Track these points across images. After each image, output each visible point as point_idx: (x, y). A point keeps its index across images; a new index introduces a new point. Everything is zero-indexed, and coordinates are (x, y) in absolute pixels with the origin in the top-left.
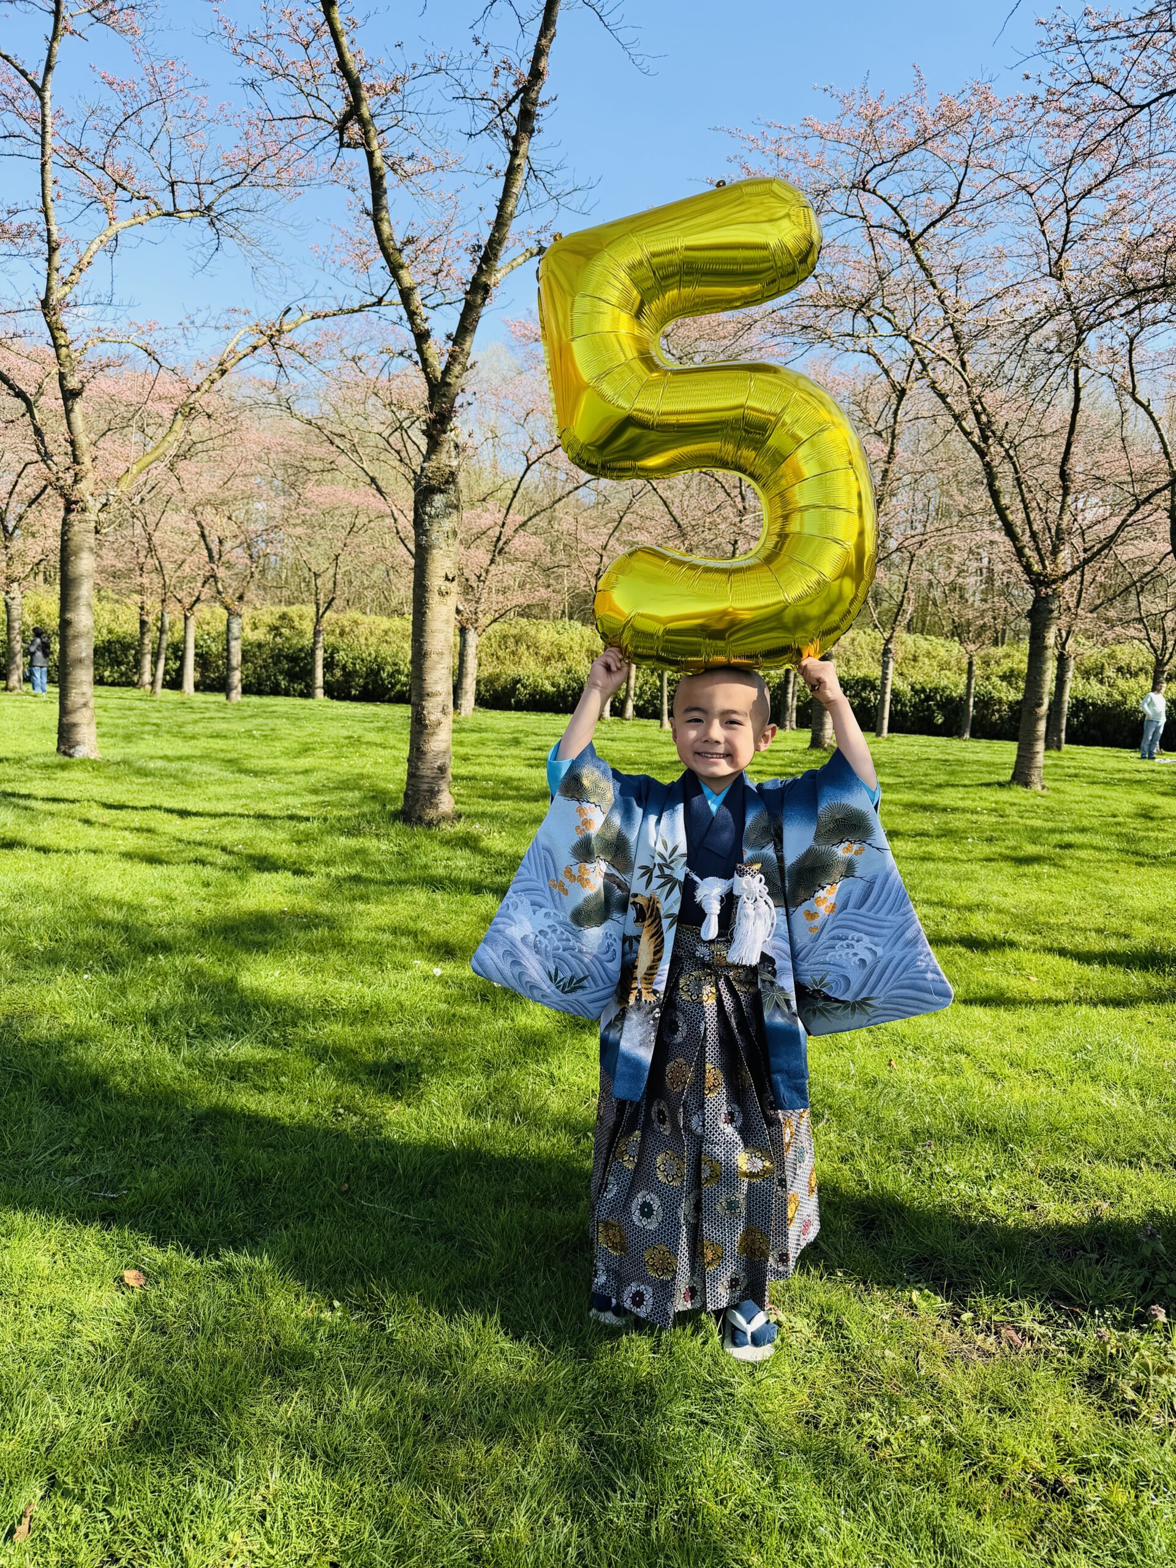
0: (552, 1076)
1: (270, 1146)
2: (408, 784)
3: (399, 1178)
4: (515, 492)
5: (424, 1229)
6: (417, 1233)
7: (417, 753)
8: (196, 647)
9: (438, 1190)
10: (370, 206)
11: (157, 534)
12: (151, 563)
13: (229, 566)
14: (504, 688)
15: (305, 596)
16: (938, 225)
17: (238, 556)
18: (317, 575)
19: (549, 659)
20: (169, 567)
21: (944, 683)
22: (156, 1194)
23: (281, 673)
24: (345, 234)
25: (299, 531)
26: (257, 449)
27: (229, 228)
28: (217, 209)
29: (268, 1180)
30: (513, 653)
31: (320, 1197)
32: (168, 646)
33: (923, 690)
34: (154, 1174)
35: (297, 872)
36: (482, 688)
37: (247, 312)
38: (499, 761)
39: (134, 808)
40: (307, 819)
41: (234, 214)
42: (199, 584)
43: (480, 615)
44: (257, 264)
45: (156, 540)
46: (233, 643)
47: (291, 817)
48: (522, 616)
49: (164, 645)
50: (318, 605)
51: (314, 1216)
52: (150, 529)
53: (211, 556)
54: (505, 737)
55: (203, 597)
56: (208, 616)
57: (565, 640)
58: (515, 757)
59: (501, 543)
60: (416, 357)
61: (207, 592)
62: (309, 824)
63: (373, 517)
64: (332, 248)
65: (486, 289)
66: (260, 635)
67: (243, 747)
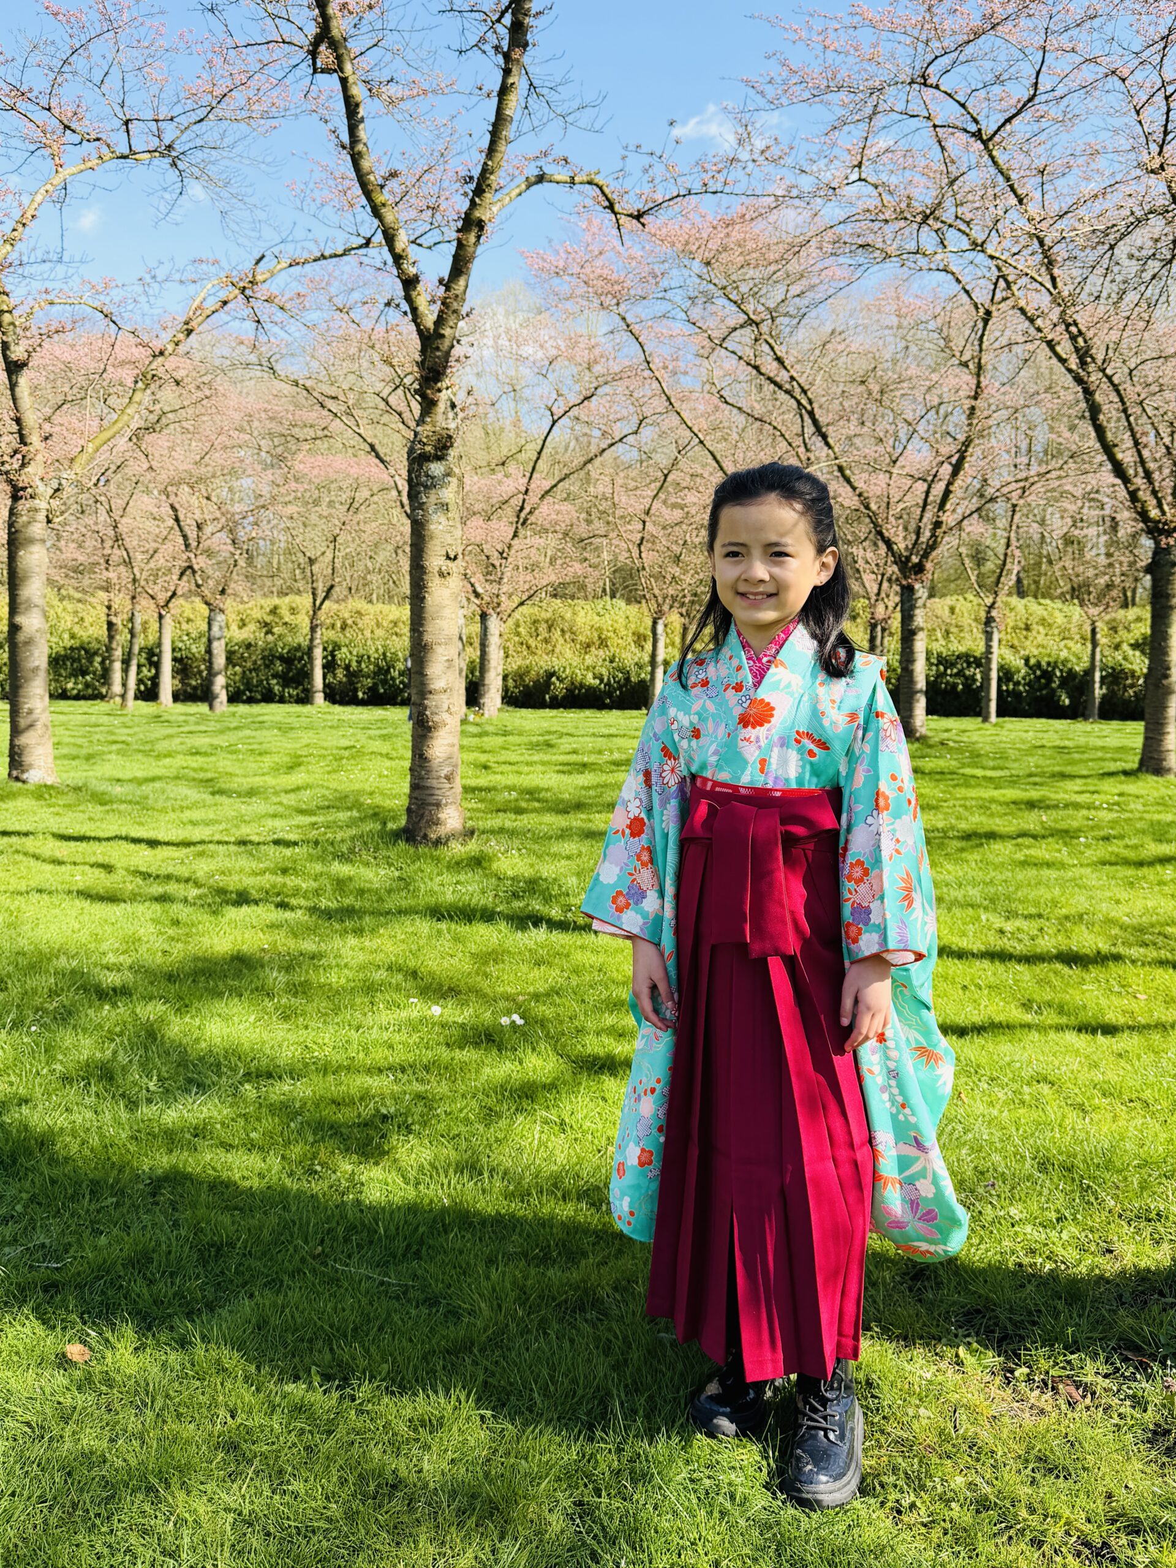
0: (563, 1123)
1: (236, 1209)
2: (410, 797)
3: (380, 1239)
4: (539, 453)
5: (405, 1293)
6: (398, 1298)
7: (420, 761)
8: (174, 650)
9: (424, 1252)
10: (345, 138)
11: (124, 520)
12: (118, 554)
13: (209, 553)
14: (536, 683)
15: (301, 585)
16: (1016, 121)
17: (219, 542)
18: (312, 561)
19: (588, 646)
20: (139, 557)
21: (1064, 654)
22: (105, 1261)
23: (274, 676)
24: (325, 168)
25: (291, 509)
26: (237, 416)
27: (195, 170)
28: (179, 148)
29: (232, 1245)
30: (546, 641)
31: (290, 1261)
32: (141, 650)
33: (1038, 665)
34: (103, 1240)
35: (283, 905)
36: (511, 683)
37: (216, 262)
38: (526, 769)
39: (98, 839)
40: (295, 844)
41: (199, 154)
42: (175, 577)
43: (503, 598)
44: (227, 208)
45: (122, 528)
46: (215, 644)
47: (277, 842)
48: (555, 596)
49: (136, 649)
50: (314, 594)
51: (282, 1282)
52: (116, 514)
53: (187, 546)
54: (534, 739)
55: (179, 592)
56: (188, 613)
57: (606, 622)
58: (543, 763)
59: (523, 515)
60: (405, 306)
61: (184, 586)
62: (297, 850)
63: (375, 490)
64: (311, 185)
65: (480, 225)
66: (250, 633)
67: (224, 763)
